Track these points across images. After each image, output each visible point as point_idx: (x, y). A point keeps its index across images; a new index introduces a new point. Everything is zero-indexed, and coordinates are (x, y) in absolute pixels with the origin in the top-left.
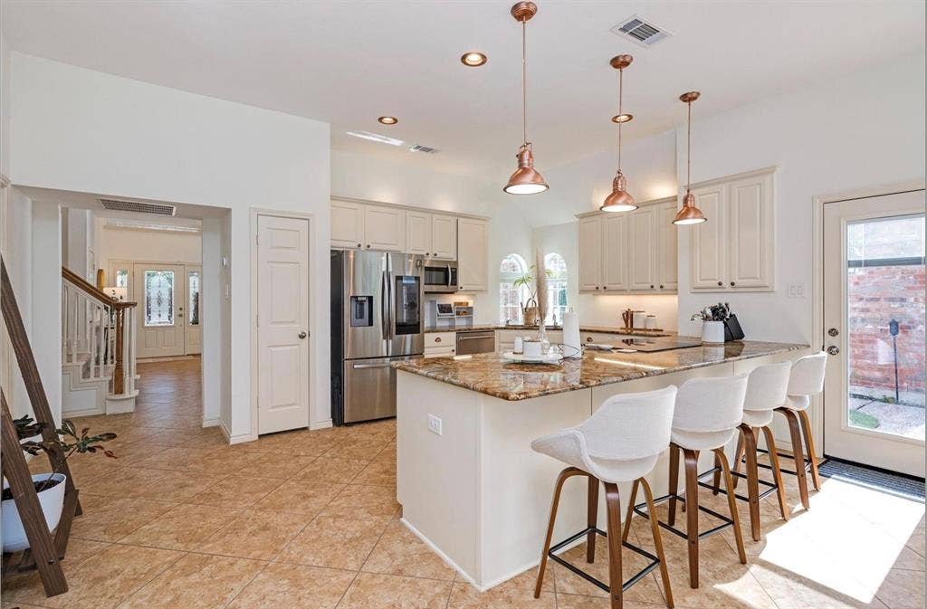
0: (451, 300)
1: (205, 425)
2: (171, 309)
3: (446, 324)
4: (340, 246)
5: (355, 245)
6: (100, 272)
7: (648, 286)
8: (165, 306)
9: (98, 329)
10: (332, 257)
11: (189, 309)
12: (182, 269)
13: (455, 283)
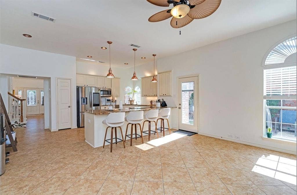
0: (111, 98)
1: (45, 128)
2: (35, 101)
3: (109, 104)
4: (79, 85)
5: (84, 85)
6: (14, 91)
7: (154, 95)
8: (34, 100)
9: (13, 107)
10: (77, 88)
11: (41, 101)
12: (39, 90)
13: (110, 94)
